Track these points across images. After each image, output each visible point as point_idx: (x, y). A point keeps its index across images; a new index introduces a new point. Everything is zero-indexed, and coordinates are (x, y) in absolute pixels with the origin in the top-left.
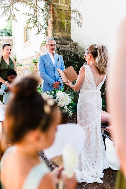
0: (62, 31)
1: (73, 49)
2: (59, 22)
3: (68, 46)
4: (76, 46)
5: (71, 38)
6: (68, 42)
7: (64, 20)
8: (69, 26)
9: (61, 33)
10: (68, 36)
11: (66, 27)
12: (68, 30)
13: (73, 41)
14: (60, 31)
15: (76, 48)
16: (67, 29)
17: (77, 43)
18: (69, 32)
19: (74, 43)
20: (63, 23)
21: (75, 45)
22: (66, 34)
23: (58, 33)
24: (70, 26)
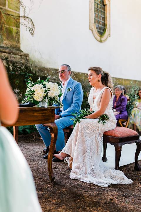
0: (10, 39)
1: (23, 60)
2: (6, 28)
3: (18, 56)
4: (27, 58)
5: (20, 48)
6: (17, 52)
7: (12, 27)
8: (18, 33)
9: (9, 41)
10: (17, 45)
11: (14, 35)
12: (16, 39)
13: (23, 52)
14: (7, 38)
15: (27, 59)
16: (15, 37)
17: (28, 54)
18: (18, 41)
19: (25, 54)
20: (11, 30)
21: (26, 56)
22: (15, 44)
23: (5, 40)
24: (19, 35)
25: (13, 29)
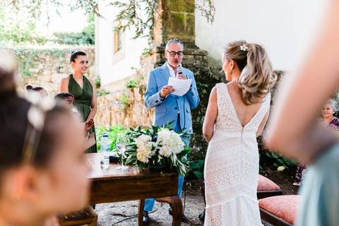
0: (178, 31)
1: (198, 62)
2: (173, 16)
3: (190, 56)
4: (205, 57)
5: (194, 44)
6: (189, 50)
7: (182, 13)
8: (191, 21)
9: (178, 34)
10: (189, 40)
11: (185, 24)
12: (189, 29)
13: (198, 48)
14: (175, 31)
15: (203, 59)
16: (187, 27)
17: (206, 52)
18: (192, 33)
19: (201, 52)
20: (181, 17)
21: (203, 54)
22: (186, 37)
23: (171, 34)
24: (194, 23)
25: (183, 15)
